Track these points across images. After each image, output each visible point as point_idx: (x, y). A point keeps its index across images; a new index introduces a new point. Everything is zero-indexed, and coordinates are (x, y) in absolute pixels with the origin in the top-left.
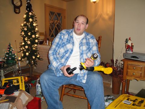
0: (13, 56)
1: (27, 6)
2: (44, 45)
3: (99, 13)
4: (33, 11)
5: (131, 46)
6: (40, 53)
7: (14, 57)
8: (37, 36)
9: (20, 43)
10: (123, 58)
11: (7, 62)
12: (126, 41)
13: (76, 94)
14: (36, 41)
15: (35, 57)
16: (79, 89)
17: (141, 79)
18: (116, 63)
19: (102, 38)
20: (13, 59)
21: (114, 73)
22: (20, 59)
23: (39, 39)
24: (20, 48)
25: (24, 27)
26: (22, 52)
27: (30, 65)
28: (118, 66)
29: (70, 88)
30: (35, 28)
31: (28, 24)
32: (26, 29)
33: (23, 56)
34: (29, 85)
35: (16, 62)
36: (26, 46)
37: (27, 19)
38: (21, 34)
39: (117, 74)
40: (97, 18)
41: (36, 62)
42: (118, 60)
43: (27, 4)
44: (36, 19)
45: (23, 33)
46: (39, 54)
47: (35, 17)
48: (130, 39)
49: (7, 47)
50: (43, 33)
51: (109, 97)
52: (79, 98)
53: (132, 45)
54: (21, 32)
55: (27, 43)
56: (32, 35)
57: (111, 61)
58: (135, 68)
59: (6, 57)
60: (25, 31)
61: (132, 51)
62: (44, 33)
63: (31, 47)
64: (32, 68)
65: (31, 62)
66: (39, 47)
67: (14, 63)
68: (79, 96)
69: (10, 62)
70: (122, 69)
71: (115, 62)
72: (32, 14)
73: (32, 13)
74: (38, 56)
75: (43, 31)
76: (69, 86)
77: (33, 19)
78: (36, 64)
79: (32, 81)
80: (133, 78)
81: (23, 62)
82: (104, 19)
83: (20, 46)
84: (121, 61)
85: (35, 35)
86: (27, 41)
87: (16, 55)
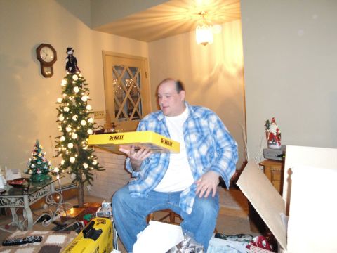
0: (45, 167)
1: (67, 63)
3: (217, 64)
4: (80, 72)
5: (275, 134)
6: (98, 155)
7: (47, 168)
8: (91, 120)
9: (56, 138)
10: (263, 159)
11: (33, 179)
12: (266, 125)
14: (90, 131)
15: (89, 165)
20: (45, 172)
22: (57, 170)
23: (94, 126)
24: (57, 149)
25: (62, 105)
26: (61, 155)
27: (78, 183)
30: (86, 105)
31: (72, 99)
32: (67, 109)
33: (63, 162)
34: (80, 224)
35: (51, 179)
36: (70, 142)
37: (69, 90)
38: (57, 119)
40: (213, 73)
41: (91, 176)
43: (67, 58)
44: (86, 87)
45: (62, 118)
46: (97, 159)
47: (85, 82)
48: (273, 121)
49: (33, 148)
50: (103, 112)
53: (277, 133)
54: (58, 116)
55: (70, 137)
56: (79, 119)
59: (31, 169)
60: (66, 114)
61: (280, 144)
62: (105, 114)
63: (78, 145)
64: (83, 187)
65: (79, 176)
67: (48, 180)
69: (39, 178)
72: (79, 77)
73: (78, 75)
74: (95, 163)
75: (102, 108)
77: (80, 87)
78: (90, 180)
79: (84, 215)
81: (64, 176)
83: (57, 144)
84: (260, 164)
85: (87, 120)
86: (70, 134)
87: (50, 163)
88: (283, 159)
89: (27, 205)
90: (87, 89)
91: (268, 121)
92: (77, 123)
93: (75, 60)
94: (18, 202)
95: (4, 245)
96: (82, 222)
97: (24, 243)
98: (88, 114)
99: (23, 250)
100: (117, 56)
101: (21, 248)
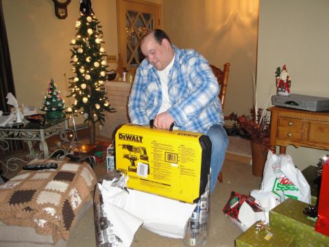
0: (60, 105)
1: (82, 4)
2: (117, 81)
3: (231, 13)
4: (94, 14)
5: (285, 82)
6: (110, 98)
8: (104, 63)
9: (70, 79)
10: (271, 106)
11: (49, 116)
12: (276, 72)
14: (103, 74)
15: (101, 106)
17: (302, 145)
18: (259, 116)
19: (230, 67)
20: (60, 110)
21: (255, 135)
22: (70, 110)
23: (107, 69)
24: (70, 89)
25: (76, 47)
26: (74, 95)
27: (90, 122)
28: (264, 121)
30: (100, 48)
31: (86, 40)
32: (81, 51)
33: (76, 103)
34: (92, 159)
35: (65, 116)
36: (84, 83)
37: (83, 31)
38: (71, 60)
39: (261, 137)
40: (227, 22)
41: (102, 116)
42: (263, 110)
44: (100, 29)
45: (76, 59)
46: (108, 101)
47: (99, 25)
48: (284, 68)
49: (48, 86)
50: (115, 57)
53: (287, 80)
54: (72, 57)
55: (84, 77)
56: (93, 61)
58: (291, 124)
61: (289, 91)
62: (117, 58)
63: (91, 86)
64: (95, 127)
65: (91, 116)
66: (107, 87)
67: (61, 117)
69: (54, 115)
70: (270, 125)
71: (257, 113)
72: (93, 19)
73: (92, 16)
74: (106, 105)
75: (115, 53)
77: (94, 29)
78: (102, 120)
79: (95, 152)
80: (288, 142)
81: (77, 116)
82: (241, 26)
83: (70, 85)
84: (267, 110)
85: (100, 63)
86: (84, 75)
87: (64, 102)
88: (291, 106)
89: (43, 139)
90: (100, 32)
91: (279, 69)
92: (91, 64)
93: (89, 1)
94: (35, 136)
95: (24, 169)
96: (94, 157)
97: (42, 168)
98: (101, 56)
99: (41, 174)
101: (40, 173)
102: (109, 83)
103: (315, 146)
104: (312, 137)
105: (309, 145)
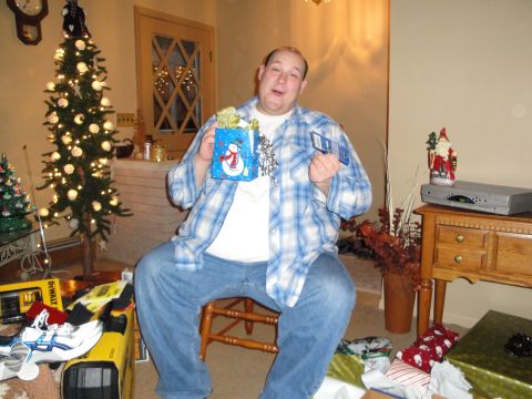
0: (19, 205)
1: (66, 17)
2: (135, 159)
3: (335, 41)
4: (90, 35)
5: (446, 159)
6: (120, 189)
7: (21, 206)
8: (108, 126)
9: (44, 155)
10: (419, 204)
12: (429, 142)
13: (252, 337)
14: (106, 146)
15: (103, 206)
16: (262, 319)
17: (483, 277)
18: (396, 223)
20: (19, 214)
21: (390, 259)
22: (44, 212)
23: (114, 137)
24: (45, 174)
25: (56, 95)
26: (52, 186)
27: (82, 235)
28: (405, 231)
29: (231, 317)
30: (100, 98)
31: (74, 84)
32: (64, 103)
33: (55, 199)
35: (30, 227)
36: (70, 162)
37: (68, 66)
38: (45, 120)
39: (402, 260)
40: (327, 57)
41: (106, 224)
42: (402, 211)
43: (66, 7)
44: (101, 64)
45: (54, 118)
46: (118, 195)
48: (443, 134)
50: (132, 115)
51: (373, 345)
52: (263, 350)
53: (449, 156)
54: (49, 114)
55: (69, 153)
56: (87, 122)
57: (380, 215)
58: (461, 238)
60: (60, 111)
62: (136, 117)
63: (84, 169)
64: (93, 245)
65: (85, 224)
66: (116, 169)
67: (23, 229)
68: (263, 344)
69: (7, 225)
70: (419, 241)
71: (392, 218)
72: (87, 45)
73: (86, 41)
74: (114, 202)
75: (132, 109)
76: (228, 308)
77: (89, 63)
78: (105, 231)
80: (456, 272)
81: (58, 224)
82: (352, 62)
83: (44, 166)
84: (415, 212)
85: (101, 125)
86: (70, 148)
87: (28, 198)
88: (459, 203)
90: (103, 69)
91: (433, 134)
92: (84, 128)
93: (80, 12)
98: (104, 113)
100: (159, 18)
102: (119, 164)
103: (508, 279)
104: (503, 262)
105: (496, 277)
